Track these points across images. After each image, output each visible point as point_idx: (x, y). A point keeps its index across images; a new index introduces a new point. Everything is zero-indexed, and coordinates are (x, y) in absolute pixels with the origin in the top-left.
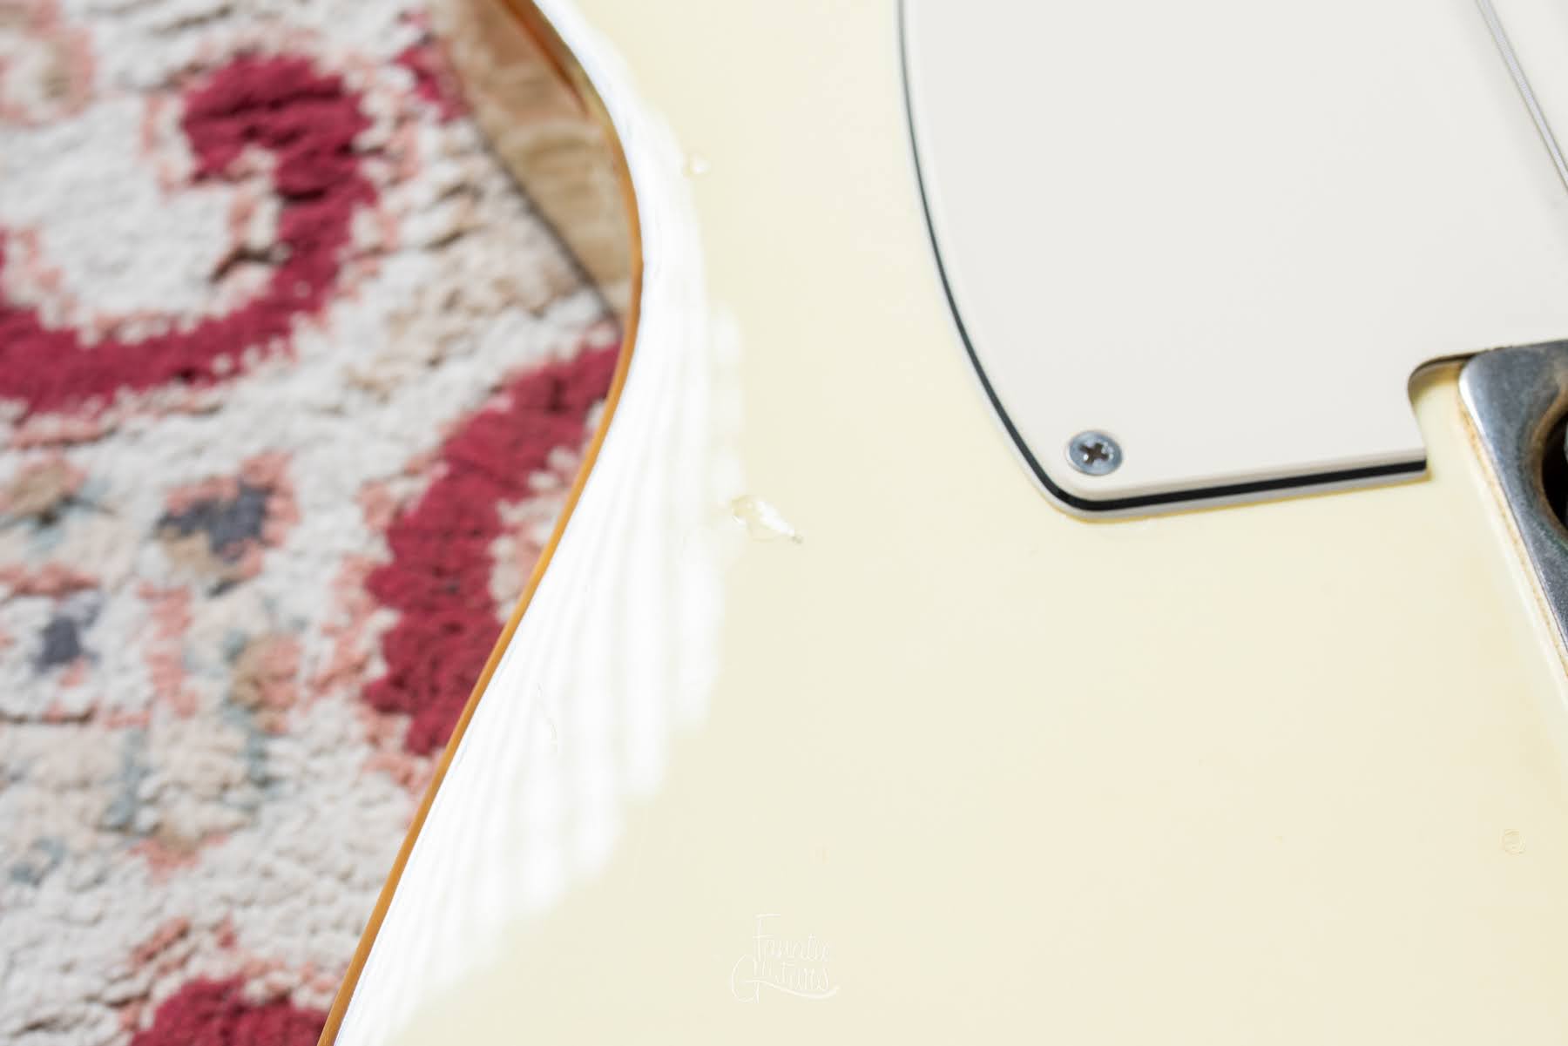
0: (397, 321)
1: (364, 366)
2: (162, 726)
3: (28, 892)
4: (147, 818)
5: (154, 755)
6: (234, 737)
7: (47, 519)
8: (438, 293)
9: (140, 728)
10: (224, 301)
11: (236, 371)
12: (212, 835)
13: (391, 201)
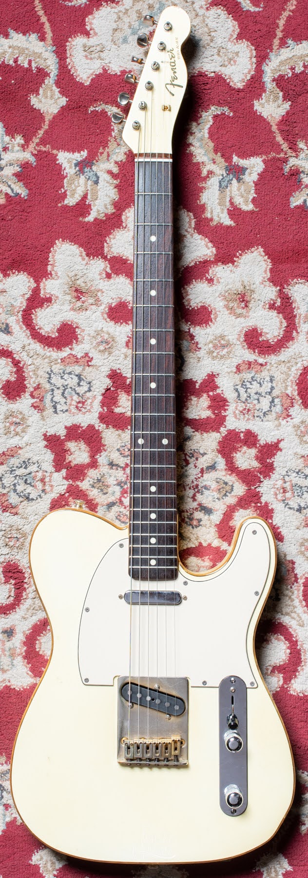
1: (24, 614)
4: (2, 667)
6: (10, 659)
10: (8, 602)
12: (8, 670)
13: (28, 591)
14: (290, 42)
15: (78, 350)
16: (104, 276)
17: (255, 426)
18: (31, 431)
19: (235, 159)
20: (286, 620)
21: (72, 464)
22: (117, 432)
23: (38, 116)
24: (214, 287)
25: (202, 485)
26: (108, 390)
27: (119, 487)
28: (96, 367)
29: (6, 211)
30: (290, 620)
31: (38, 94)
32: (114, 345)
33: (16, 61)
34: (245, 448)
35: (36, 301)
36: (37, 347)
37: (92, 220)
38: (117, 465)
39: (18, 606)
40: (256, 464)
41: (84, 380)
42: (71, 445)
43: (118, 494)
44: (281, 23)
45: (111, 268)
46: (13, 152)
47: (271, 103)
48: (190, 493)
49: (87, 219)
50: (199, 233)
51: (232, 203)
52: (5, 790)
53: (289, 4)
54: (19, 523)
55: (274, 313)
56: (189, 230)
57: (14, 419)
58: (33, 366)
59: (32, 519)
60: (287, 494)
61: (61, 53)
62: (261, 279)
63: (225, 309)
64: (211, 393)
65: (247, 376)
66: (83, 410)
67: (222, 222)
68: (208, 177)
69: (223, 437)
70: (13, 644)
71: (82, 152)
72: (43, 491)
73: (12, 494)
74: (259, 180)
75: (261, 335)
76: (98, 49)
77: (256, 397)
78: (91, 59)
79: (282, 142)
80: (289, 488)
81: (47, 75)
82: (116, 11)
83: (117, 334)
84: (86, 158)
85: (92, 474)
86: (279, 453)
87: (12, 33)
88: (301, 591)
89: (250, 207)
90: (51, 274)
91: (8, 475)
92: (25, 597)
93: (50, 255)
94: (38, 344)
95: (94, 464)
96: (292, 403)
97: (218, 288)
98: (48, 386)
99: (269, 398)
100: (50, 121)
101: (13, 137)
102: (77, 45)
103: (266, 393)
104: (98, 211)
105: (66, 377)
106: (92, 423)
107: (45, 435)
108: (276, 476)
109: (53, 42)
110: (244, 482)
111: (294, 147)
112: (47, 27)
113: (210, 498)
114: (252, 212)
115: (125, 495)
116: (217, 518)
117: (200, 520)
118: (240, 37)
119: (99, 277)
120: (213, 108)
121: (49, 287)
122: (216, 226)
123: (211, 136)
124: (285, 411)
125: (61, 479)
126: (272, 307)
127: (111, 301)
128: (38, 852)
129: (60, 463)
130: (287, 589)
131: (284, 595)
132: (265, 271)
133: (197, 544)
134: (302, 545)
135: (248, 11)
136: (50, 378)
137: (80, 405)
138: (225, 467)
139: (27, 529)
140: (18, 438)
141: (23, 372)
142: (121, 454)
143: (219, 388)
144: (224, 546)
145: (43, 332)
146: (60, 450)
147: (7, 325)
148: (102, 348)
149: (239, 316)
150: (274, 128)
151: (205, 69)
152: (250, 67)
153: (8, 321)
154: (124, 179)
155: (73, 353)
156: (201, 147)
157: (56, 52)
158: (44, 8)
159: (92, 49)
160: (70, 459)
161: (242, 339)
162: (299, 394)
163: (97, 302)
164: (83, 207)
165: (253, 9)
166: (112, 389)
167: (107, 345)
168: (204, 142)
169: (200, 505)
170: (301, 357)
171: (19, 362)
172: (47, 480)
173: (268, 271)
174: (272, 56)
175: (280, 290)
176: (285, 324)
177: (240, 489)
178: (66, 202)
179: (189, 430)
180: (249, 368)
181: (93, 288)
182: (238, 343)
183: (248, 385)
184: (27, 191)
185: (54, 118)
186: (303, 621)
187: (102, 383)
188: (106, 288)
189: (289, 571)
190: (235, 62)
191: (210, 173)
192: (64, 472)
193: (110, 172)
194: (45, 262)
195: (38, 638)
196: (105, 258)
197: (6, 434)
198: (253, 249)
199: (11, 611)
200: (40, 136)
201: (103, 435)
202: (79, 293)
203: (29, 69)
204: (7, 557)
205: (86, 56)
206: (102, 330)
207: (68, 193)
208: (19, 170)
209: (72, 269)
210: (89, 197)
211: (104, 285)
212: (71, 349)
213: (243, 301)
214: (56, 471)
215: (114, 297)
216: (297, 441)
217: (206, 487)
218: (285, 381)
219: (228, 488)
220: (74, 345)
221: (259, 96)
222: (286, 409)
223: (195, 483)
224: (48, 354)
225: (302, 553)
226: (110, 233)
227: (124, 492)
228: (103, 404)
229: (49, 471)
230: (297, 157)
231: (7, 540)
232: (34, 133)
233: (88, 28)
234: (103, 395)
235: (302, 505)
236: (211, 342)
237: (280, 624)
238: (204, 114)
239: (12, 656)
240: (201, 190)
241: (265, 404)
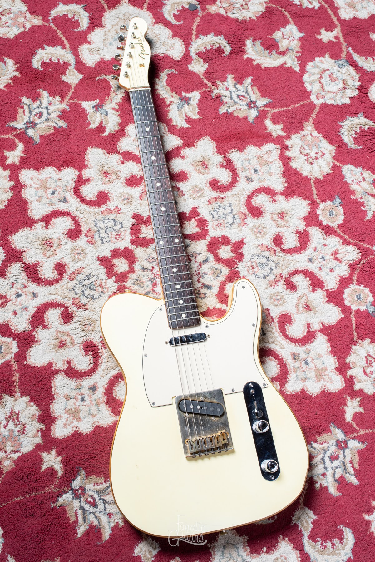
0: (104, 370)
1: (101, 374)
3: (84, 419)
4: (91, 413)
5: (91, 409)
6: (96, 407)
7: (80, 389)
8: (106, 367)
9: (90, 406)
10: (89, 368)
11: (92, 375)
12: (96, 415)
13: (102, 358)
14: (201, 36)
15: (111, 205)
16: (120, 163)
17: (227, 233)
18: (88, 256)
19: (184, 94)
20: (272, 347)
21: (119, 273)
22: (143, 249)
23: (68, 85)
24: (186, 160)
25: (202, 272)
26: (133, 225)
27: (150, 282)
28: (124, 213)
29: (55, 136)
30: (275, 346)
31: (65, 74)
32: (133, 199)
33: (50, 60)
34: (223, 246)
35: (80, 182)
36: (85, 207)
37: (108, 134)
38: (147, 269)
39: (97, 369)
40: (232, 255)
41: (117, 222)
42: (116, 261)
43: (151, 287)
44: (194, 28)
45: (123, 158)
46: (55, 105)
47: (197, 65)
48: (196, 278)
49: (104, 134)
50: (171, 133)
51: (187, 116)
52: (107, 503)
53: (196, 19)
54: (89, 314)
55: (223, 169)
56: (165, 132)
57: (77, 251)
58: (84, 218)
59: (98, 311)
60: (255, 269)
61: (76, 54)
62: (212, 153)
63: (195, 171)
64: (196, 218)
65: (216, 205)
66: (120, 239)
67: (183, 126)
68: (170, 104)
69: (209, 242)
70: (97, 396)
71: (96, 101)
72: (102, 292)
73: (82, 297)
74: (199, 103)
75: (218, 182)
76: (97, 49)
77: (224, 216)
78: (93, 54)
79: (207, 83)
80: (255, 265)
81: (70, 65)
82: (103, 31)
83: (133, 193)
84: (99, 103)
85: (132, 276)
86: (244, 246)
87: (46, 47)
88: (277, 327)
89: (197, 117)
90: (88, 166)
91: (78, 286)
92: (100, 362)
93: (85, 156)
94: (86, 206)
95: (132, 270)
96: (246, 216)
97: (188, 161)
98: (95, 229)
99: (231, 216)
100: (75, 87)
101: (54, 97)
102: (84, 49)
103: (229, 213)
104: (110, 129)
105: (106, 221)
106: (127, 246)
107: (98, 258)
108: (245, 259)
109: (71, 49)
110: (227, 266)
111: (214, 84)
112: (66, 42)
113: (209, 280)
114: (199, 119)
115: (155, 286)
116: (215, 290)
117: (205, 294)
118: (173, 36)
119: (117, 164)
120: (166, 70)
121: (86, 173)
122: (180, 129)
123: (168, 84)
124: (242, 222)
125: (113, 282)
126: (222, 166)
127: (126, 176)
128: (138, 546)
129: (110, 273)
130: (269, 327)
131: (268, 331)
132: (213, 148)
133: (206, 309)
134: (271, 298)
135: (175, 24)
136: (96, 224)
137: (118, 237)
138: (214, 259)
139: (95, 317)
140: (81, 262)
141: (79, 223)
142: (148, 261)
143: (200, 214)
144: (224, 307)
145: (88, 198)
146: (109, 265)
147: (65, 198)
148: (125, 202)
149: (203, 174)
150: (202, 77)
151: (158, 53)
152: (182, 49)
153: (65, 196)
154: (123, 111)
155: (108, 207)
156: (163, 90)
157: (73, 53)
158: (63, 33)
159: (93, 50)
160: (116, 270)
161: (208, 185)
162: (248, 211)
163: (118, 177)
164: (101, 128)
165: (177, 23)
166: (136, 224)
167: (129, 200)
168: (165, 88)
169: (203, 284)
170: (245, 190)
171: (75, 217)
172: (104, 285)
173: (215, 148)
174: (193, 43)
175: (224, 157)
176: (231, 174)
177: (226, 271)
178: (90, 127)
179: (188, 241)
180: (216, 201)
181: (114, 170)
182: (207, 188)
183: (218, 210)
184: (67, 124)
185: (76, 85)
186: (283, 345)
187: (129, 222)
188: (122, 169)
189: (267, 315)
190: (173, 48)
191: (171, 102)
192: (114, 278)
193: (114, 109)
194: (83, 160)
195: (114, 388)
196: (119, 153)
197: (73, 261)
198: (204, 138)
199: (93, 373)
200: (70, 95)
201: (135, 252)
202: (106, 174)
203: (59, 63)
204: (85, 337)
205: (90, 54)
206: (123, 192)
207: (91, 122)
208: (60, 114)
209: (100, 161)
210: (104, 123)
211: (121, 167)
212: (106, 205)
213: (204, 165)
214: (109, 279)
215: (127, 173)
216: (253, 237)
217: (205, 273)
218: (238, 205)
219: (218, 271)
220: (108, 203)
221: (190, 63)
222: (243, 220)
223: (198, 272)
224: (93, 210)
225: (272, 303)
226: (120, 140)
227: (155, 285)
228: (132, 234)
229: (104, 279)
230: (217, 89)
231: (83, 327)
232: (66, 94)
233: (89, 40)
234: (131, 228)
235: (266, 274)
236: (190, 190)
237: (269, 349)
238: (162, 74)
239: (98, 404)
240: (168, 111)
241: (230, 219)
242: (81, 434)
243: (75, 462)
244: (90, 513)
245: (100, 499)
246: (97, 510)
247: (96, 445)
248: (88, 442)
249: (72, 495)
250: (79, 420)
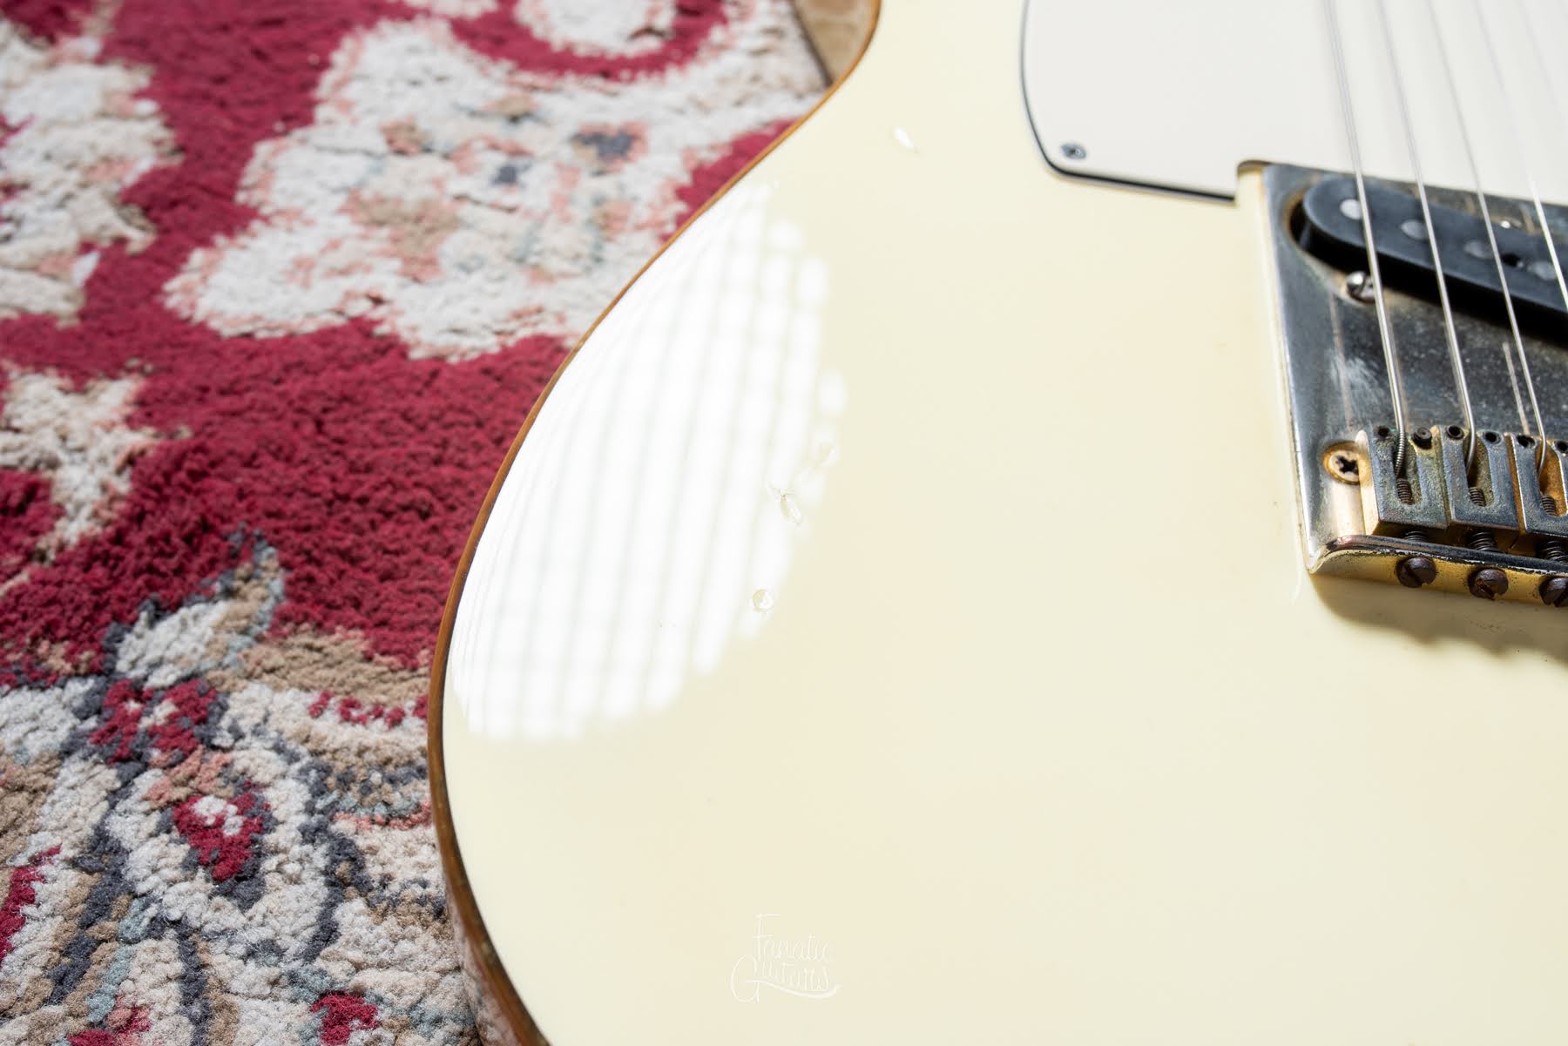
0: (723, 81)
1: (702, 95)
2: (551, 222)
3: (462, 275)
4: (533, 260)
5: (543, 235)
6: (589, 237)
7: (515, 119)
8: (748, 73)
9: (540, 222)
10: (634, 49)
11: (632, 80)
12: (565, 275)
13: (735, 27)
39: (681, 64)
52: (363, 887)
92: (717, 42)
199: (641, 75)
239: (606, 225)
242: (392, 347)
243: (241, 495)
244: (158, 927)
245: (310, 835)
246: (230, 916)
247: (480, 436)
248: (423, 406)
249: (82, 715)
250: (419, 269)
